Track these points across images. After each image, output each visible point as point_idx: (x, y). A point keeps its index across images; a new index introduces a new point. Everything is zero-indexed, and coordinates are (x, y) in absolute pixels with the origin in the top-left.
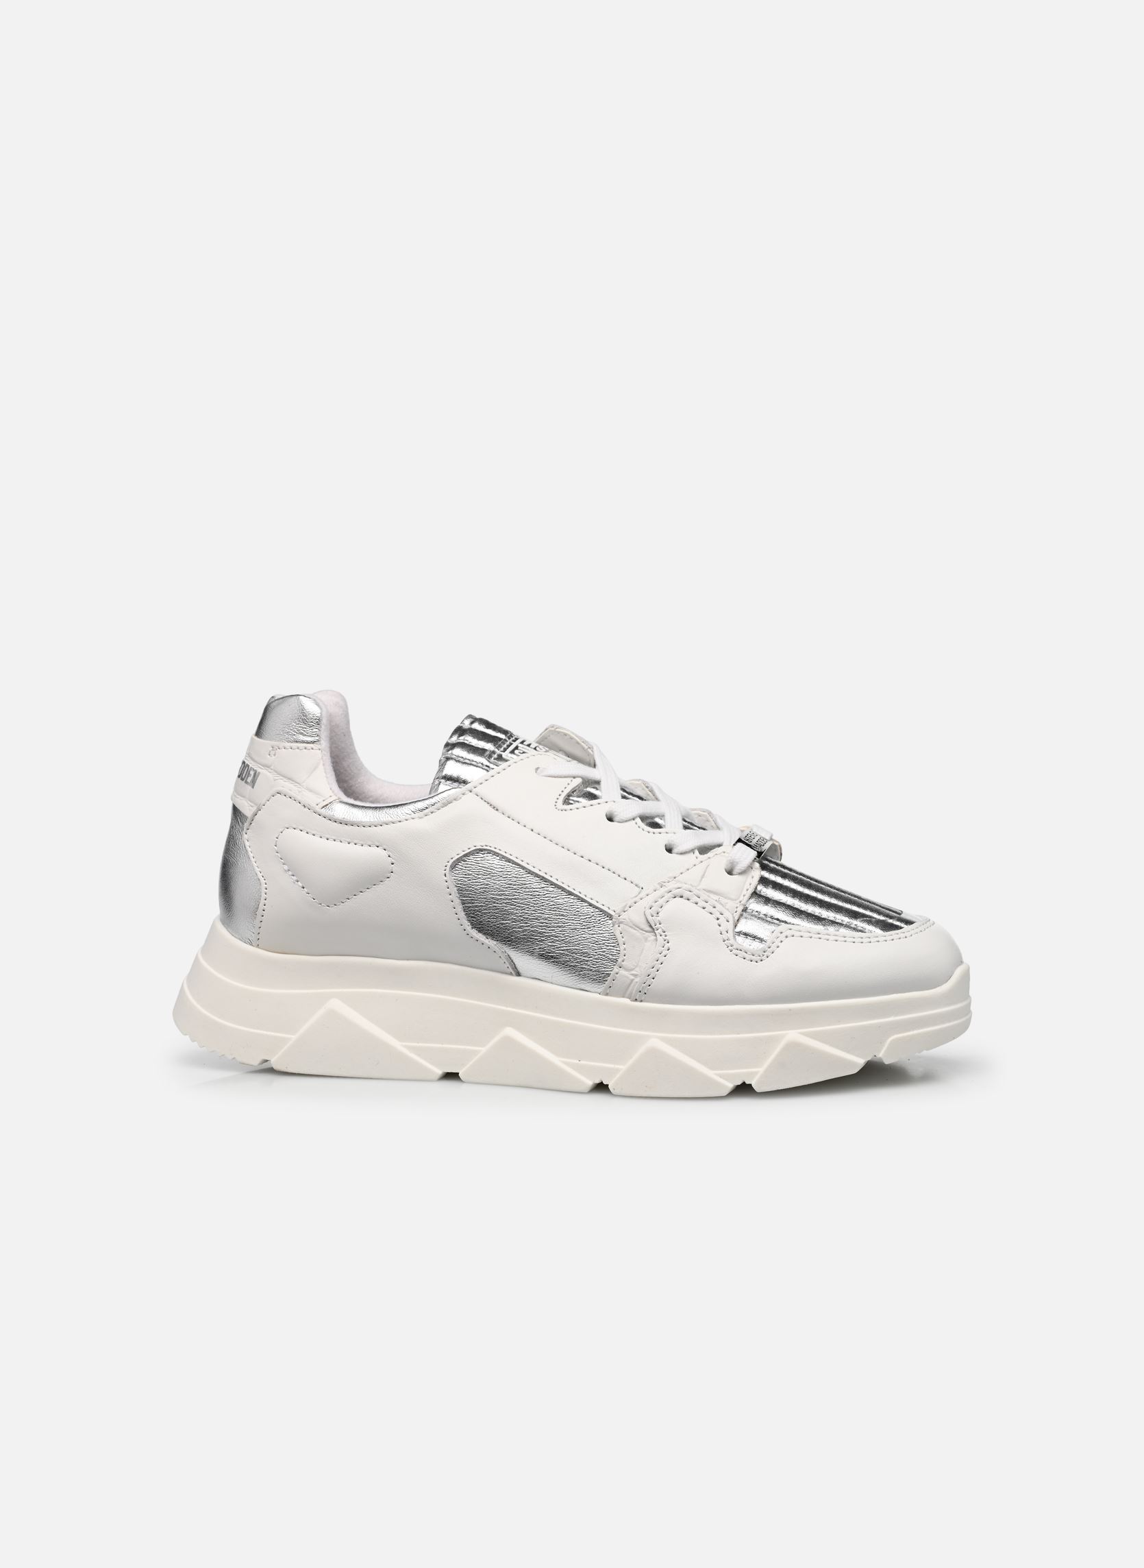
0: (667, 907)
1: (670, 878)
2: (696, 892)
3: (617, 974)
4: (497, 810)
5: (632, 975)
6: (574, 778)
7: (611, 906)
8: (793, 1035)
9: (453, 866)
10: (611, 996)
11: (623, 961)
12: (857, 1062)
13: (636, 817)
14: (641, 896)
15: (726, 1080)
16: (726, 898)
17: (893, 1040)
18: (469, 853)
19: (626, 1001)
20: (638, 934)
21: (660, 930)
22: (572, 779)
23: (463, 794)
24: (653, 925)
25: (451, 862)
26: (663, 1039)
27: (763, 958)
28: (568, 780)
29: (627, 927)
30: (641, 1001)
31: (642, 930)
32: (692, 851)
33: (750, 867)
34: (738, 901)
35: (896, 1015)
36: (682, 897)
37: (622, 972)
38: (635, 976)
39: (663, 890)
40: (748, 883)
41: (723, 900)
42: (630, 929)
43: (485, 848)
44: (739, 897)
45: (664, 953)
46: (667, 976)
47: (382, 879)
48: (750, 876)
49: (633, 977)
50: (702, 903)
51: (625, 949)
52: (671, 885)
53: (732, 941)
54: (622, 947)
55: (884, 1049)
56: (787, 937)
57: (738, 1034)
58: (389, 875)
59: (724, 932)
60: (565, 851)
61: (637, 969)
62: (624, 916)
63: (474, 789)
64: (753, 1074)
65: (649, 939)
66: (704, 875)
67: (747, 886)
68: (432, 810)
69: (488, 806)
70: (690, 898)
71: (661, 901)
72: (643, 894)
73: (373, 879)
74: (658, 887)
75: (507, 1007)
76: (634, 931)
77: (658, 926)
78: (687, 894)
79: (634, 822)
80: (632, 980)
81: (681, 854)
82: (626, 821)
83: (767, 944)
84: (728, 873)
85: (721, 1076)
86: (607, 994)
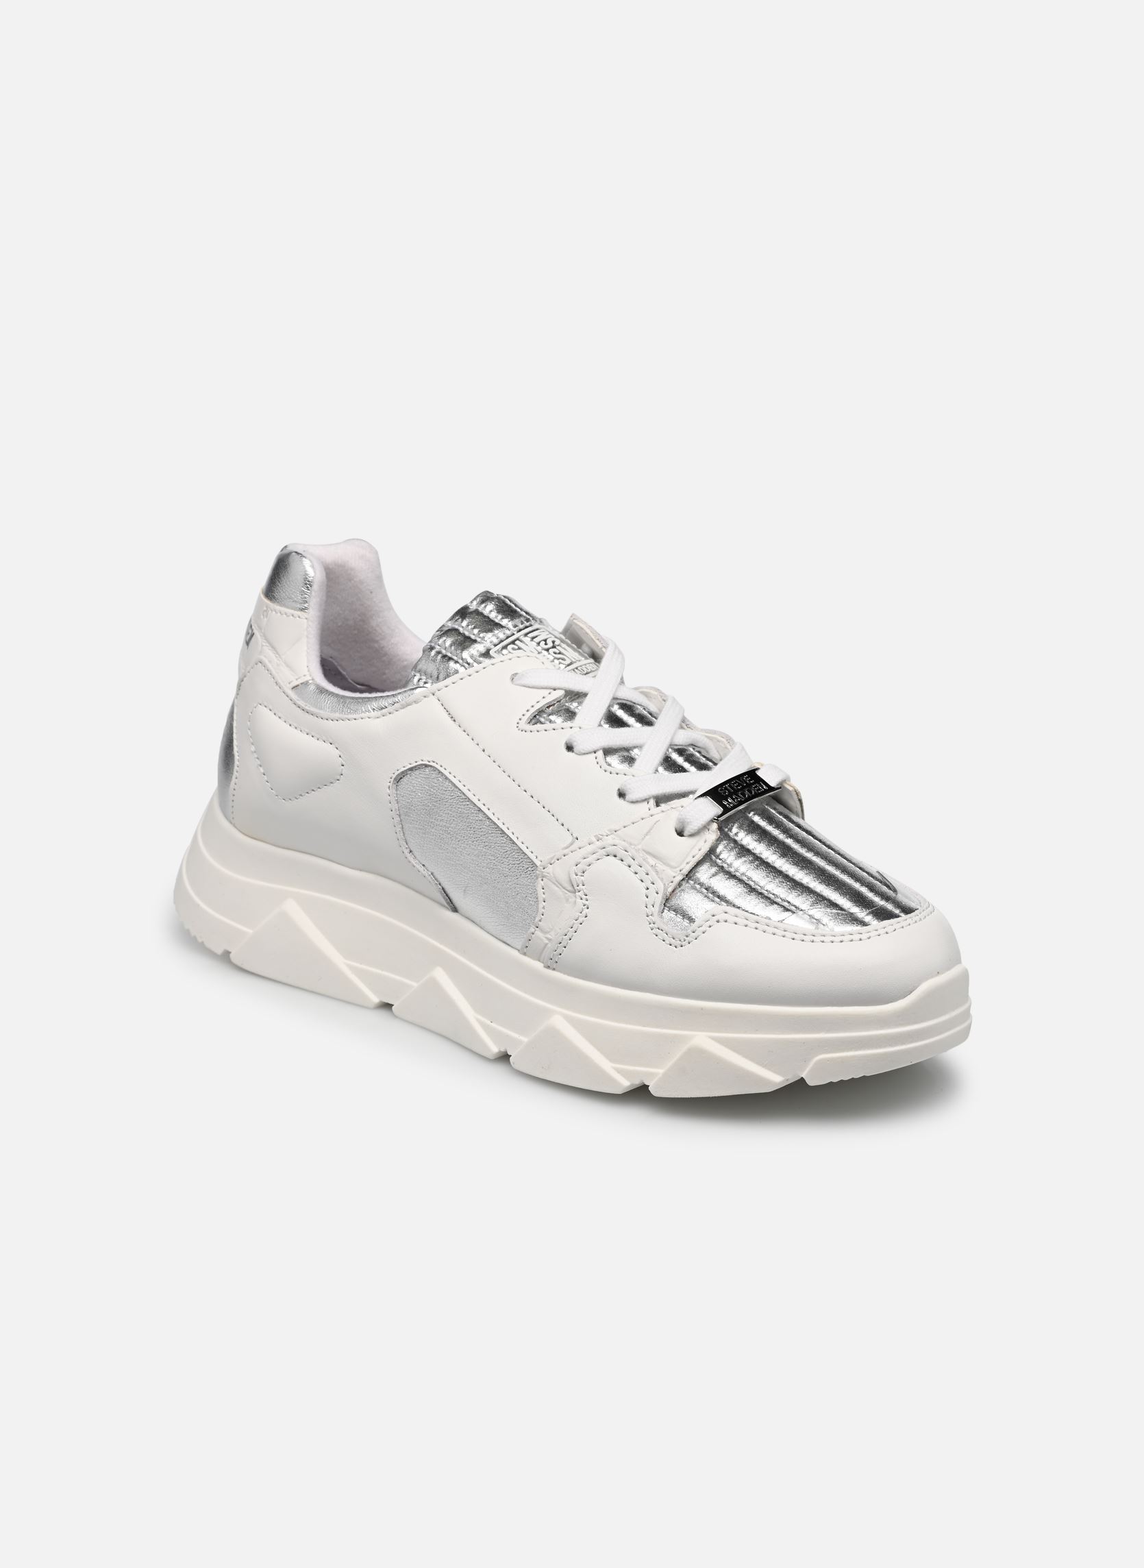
0: (596, 865)
1: (610, 830)
2: (632, 852)
3: (533, 934)
4: (455, 721)
5: (546, 938)
6: (555, 690)
7: (538, 855)
8: (703, 1039)
9: (399, 779)
10: (529, 956)
11: (540, 921)
12: (775, 1079)
13: (598, 750)
14: (572, 848)
15: (624, 1077)
16: (664, 864)
17: (820, 1060)
18: (415, 767)
19: (539, 966)
20: (561, 893)
21: (581, 894)
22: (551, 690)
23: (425, 697)
24: (575, 886)
25: (396, 774)
26: (567, 1018)
27: (683, 943)
28: (546, 692)
29: (551, 883)
30: (554, 969)
31: (564, 888)
32: (646, 800)
33: (705, 827)
34: (678, 869)
35: (828, 1031)
36: (615, 856)
37: (538, 933)
38: (550, 940)
39: (599, 844)
40: (697, 848)
41: (660, 866)
42: (553, 885)
43: (431, 764)
44: (681, 864)
45: (580, 920)
46: (579, 947)
47: (332, 781)
48: (703, 840)
49: (547, 942)
50: (635, 867)
51: (544, 908)
52: (609, 840)
53: (655, 918)
54: (542, 904)
55: (808, 1069)
56: (718, 922)
57: (644, 1026)
58: (338, 777)
59: (650, 906)
60: (510, 780)
61: (552, 933)
62: (550, 869)
63: (438, 692)
64: (652, 1075)
65: (570, 900)
66: (649, 832)
67: (695, 851)
68: (392, 711)
69: (446, 714)
70: (623, 859)
71: (591, 858)
72: (578, 843)
73: (324, 780)
74: (594, 839)
75: (441, 944)
76: (556, 888)
77: (581, 886)
78: (621, 853)
79: (594, 755)
80: (546, 944)
81: (632, 802)
82: (584, 754)
83: (694, 926)
84: (678, 834)
85: (619, 1071)
86: (525, 954)
